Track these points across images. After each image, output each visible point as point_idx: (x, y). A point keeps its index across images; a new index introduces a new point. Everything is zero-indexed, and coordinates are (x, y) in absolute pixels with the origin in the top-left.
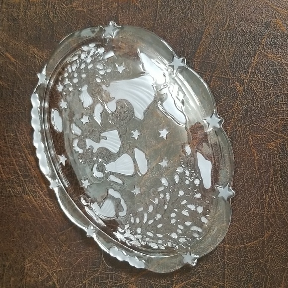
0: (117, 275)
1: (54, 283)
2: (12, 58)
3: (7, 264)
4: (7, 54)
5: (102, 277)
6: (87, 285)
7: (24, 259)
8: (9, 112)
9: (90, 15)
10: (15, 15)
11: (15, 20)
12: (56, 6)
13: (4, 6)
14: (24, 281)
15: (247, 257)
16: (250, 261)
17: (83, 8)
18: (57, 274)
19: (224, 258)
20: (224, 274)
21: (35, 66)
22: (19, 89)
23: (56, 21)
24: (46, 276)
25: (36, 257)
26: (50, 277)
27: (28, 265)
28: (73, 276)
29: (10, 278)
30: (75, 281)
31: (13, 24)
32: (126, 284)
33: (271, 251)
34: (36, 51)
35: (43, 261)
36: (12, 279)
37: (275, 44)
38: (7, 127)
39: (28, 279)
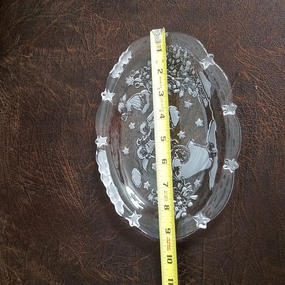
0: (125, 259)
1: (79, 262)
2: (54, 93)
3: (46, 247)
4: (51, 90)
5: (114, 260)
6: (103, 265)
7: (58, 244)
8: (51, 132)
9: (110, 63)
10: (57, 61)
11: (57, 65)
12: (86, 56)
13: (50, 54)
14: (58, 260)
15: (220, 248)
16: (221, 251)
17: (106, 58)
18: (81, 256)
19: (203, 248)
20: (203, 260)
21: (69, 99)
22: (57, 116)
23: (85, 67)
24: (74, 257)
25: (67, 242)
26: (76, 258)
27: (61, 249)
28: (94, 258)
29: (48, 258)
30: (95, 262)
31: (55, 68)
32: (131, 266)
33: (237, 244)
34: (70, 89)
35: (72, 246)
36: (50, 259)
37: (242, 89)
38: (48, 144)
39: (61, 259)
